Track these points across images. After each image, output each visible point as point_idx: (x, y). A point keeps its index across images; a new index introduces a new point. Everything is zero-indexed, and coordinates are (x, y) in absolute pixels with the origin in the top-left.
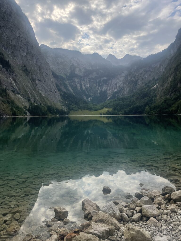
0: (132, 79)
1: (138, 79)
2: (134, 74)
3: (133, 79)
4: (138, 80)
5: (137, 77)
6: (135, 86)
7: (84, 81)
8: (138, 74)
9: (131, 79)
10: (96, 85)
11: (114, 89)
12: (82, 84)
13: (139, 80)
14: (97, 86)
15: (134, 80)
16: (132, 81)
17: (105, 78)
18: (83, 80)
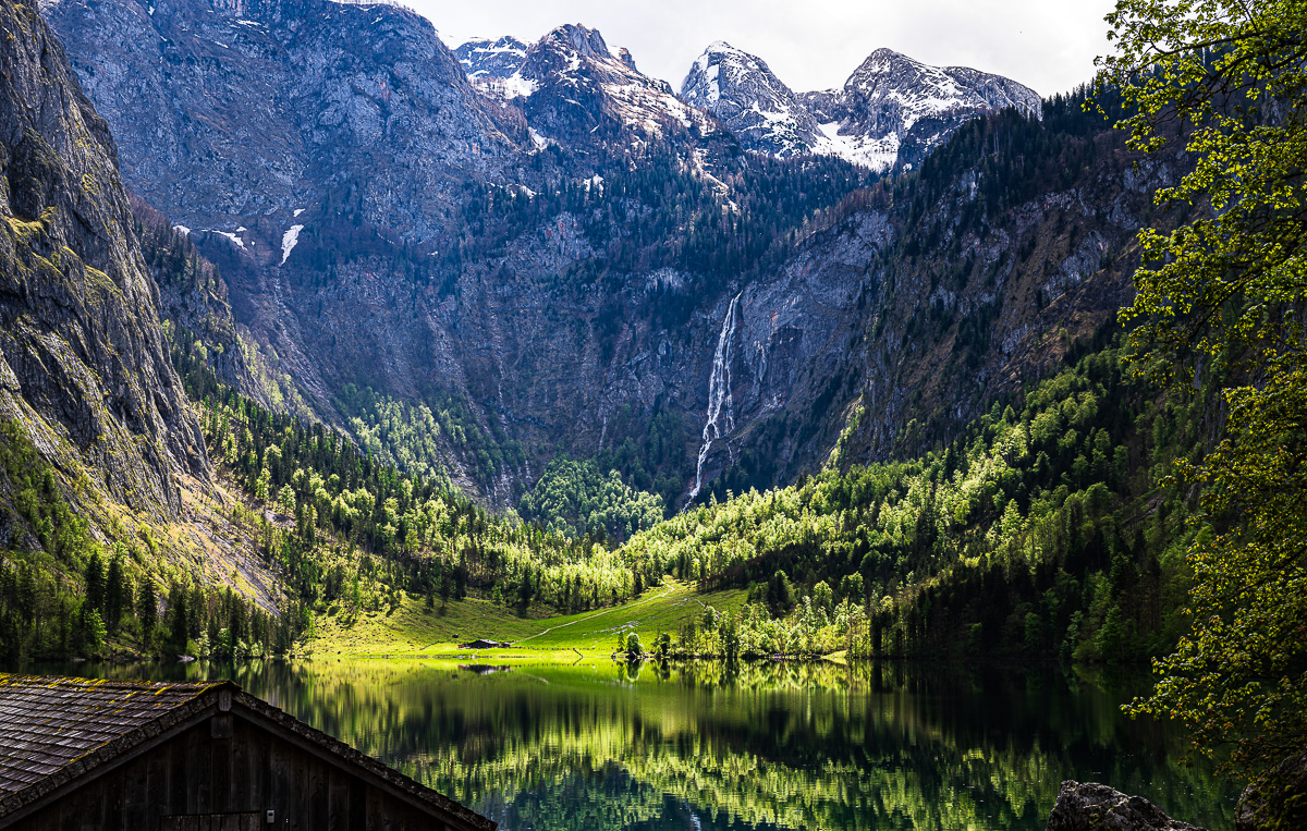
0: (940, 302)
1: (999, 303)
2: (959, 249)
3: (949, 298)
4: (995, 310)
5: (991, 282)
6: (974, 364)
7: (451, 303)
8: (995, 252)
9: (933, 300)
10: (579, 343)
11: (764, 386)
12: (433, 325)
13: (1010, 315)
14: (581, 352)
15: (964, 311)
16: (942, 318)
17: (671, 278)
18: (449, 288)
